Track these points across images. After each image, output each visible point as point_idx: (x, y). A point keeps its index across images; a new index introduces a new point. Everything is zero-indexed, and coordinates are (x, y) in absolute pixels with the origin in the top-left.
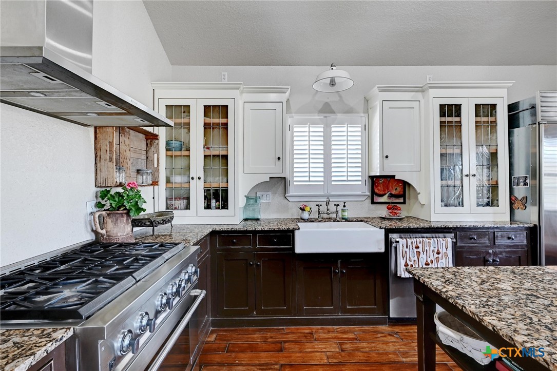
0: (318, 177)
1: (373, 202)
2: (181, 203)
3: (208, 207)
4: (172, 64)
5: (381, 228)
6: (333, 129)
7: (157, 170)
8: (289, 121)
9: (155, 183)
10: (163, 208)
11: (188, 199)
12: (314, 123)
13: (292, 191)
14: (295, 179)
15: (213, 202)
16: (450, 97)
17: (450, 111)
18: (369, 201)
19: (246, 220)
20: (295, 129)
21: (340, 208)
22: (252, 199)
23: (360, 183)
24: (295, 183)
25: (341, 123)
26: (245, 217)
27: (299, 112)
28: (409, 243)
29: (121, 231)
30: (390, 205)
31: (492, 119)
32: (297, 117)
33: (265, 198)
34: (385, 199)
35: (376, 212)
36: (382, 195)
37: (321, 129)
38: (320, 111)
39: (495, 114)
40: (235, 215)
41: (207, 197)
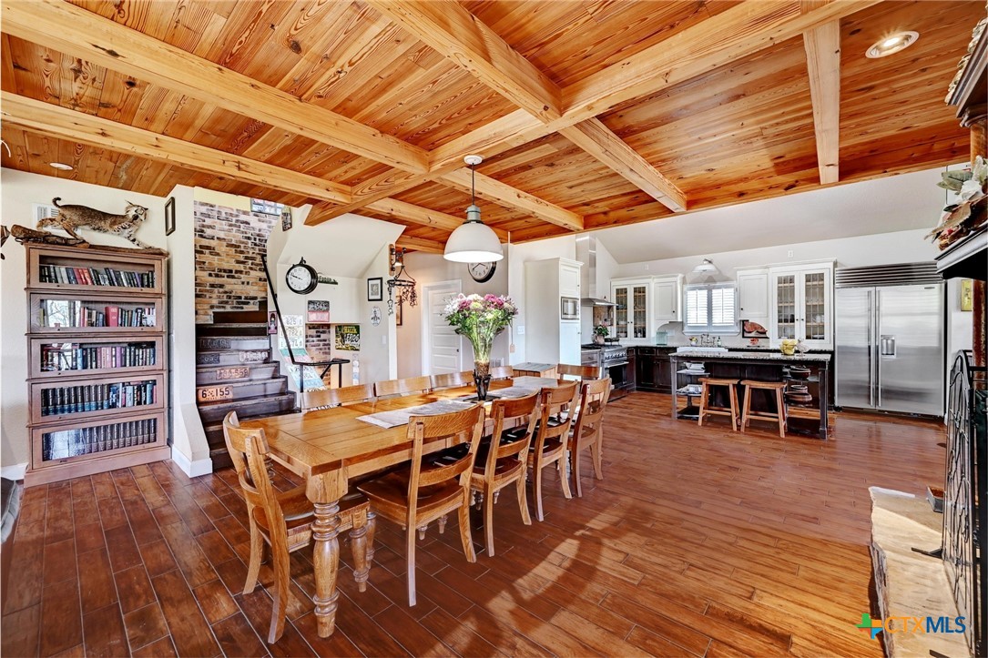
0: (703, 320)
1: (743, 337)
2: (623, 334)
3: (637, 337)
4: (619, 263)
7: (612, 319)
8: (685, 289)
9: (612, 325)
10: (615, 336)
11: (626, 332)
12: (700, 289)
13: (686, 330)
14: (689, 322)
15: (639, 335)
16: (785, 272)
17: (786, 280)
18: (741, 335)
19: (658, 345)
21: (716, 338)
22: (661, 333)
23: (733, 324)
24: (689, 325)
25: (719, 288)
26: (658, 343)
27: (693, 282)
29: (601, 341)
30: (754, 339)
31: (821, 283)
32: (689, 286)
33: (671, 333)
34: (753, 335)
35: (746, 343)
36: (750, 332)
37: (705, 292)
38: (706, 282)
39: (823, 280)
40: (649, 341)
41: (635, 332)
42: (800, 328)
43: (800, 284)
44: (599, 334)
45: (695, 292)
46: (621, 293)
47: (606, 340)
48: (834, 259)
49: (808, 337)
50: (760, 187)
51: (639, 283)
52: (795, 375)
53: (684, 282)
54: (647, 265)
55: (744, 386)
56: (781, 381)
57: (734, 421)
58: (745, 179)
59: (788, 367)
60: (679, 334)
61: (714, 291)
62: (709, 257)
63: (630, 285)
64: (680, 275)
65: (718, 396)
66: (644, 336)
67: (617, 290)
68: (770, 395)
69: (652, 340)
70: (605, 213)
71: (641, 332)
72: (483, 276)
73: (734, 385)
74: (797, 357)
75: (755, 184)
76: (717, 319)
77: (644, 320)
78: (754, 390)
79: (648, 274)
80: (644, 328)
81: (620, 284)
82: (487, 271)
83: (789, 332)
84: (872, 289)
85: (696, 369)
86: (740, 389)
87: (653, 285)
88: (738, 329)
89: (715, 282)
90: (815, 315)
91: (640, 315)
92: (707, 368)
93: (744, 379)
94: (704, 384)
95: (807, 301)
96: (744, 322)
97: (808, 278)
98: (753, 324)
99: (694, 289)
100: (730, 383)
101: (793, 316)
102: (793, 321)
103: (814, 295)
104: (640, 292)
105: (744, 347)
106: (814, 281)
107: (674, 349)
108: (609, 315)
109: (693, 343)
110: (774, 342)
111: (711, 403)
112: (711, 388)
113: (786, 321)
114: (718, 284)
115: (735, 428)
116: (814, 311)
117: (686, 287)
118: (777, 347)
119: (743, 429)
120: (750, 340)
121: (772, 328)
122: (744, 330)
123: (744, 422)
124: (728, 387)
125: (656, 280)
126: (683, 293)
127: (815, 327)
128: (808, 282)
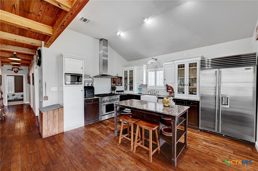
0: (153, 84)
1: (167, 92)
3: (130, 90)
4: (128, 61)
5: (157, 97)
6: (157, 72)
7: (122, 83)
9: (122, 85)
11: (127, 88)
12: (153, 71)
13: (148, 88)
14: (149, 85)
16: (181, 62)
17: (181, 66)
18: (166, 91)
19: (138, 93)
20: (149, 73)
21: (157, 92)
22: (140, 89)
23: (163, 86)
24: (149, 86)
26: (139, 93)
27: (150, 68)
28: (161, 101)
29: (113, 92)
31: (195, 67)
32: (149, 70)
33: (143, 89)
36: (170, 90)
38: (155, 68)
39: (196, 66)
40: (134, 92)
42: (186, 89)
43: (187, 68)
44: (113, 89)
46: (126, 72)
47: (117, 91)
49: (190, 93)
51: (131, 69)
60: (145, 89)
62: (155, 58)
63: (128, 69)
66: (132, 90)
71: (131, 88)
76: (158, 84)
77: (133, 84)
79: (134, 65)
80: (133, 87)
81: (126, 69)
84: (217, 70)
87: (136, 70)
88: (165, 88)
90: (193, 83)
91: (131, 81)
95: (189, 76)
96: (168, 86)
97: (190, 65)
98: (170, 86)
99: (151, 71)
101: (184, 83)
103: (193, 73)
104: (131, 72)
106: (192, 65)
108: (121, 81)
109: (150, 93)
113: (181, 85)
114: (159, 69)
116: (193, 81)
120: (169, 93)
121: (176, 88)
122: (167, 89)
125: (137, 67)
126: (147, 73)
127: (193, 89)
128: (190, 67)
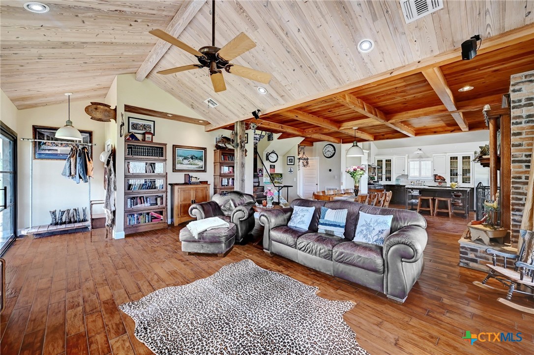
0: (417, 174)
1: (435, 181)
2: (380, 179)
3: (387, 181)
4: (378, 149)
7: (376, 173)
9: (375, 176)
10: (377, 180)
11: (382, 179)
12: (416, 161)
13: (409, 178)
14: (410, 175)
16: (454, 155)
17: (454, 159)
22: (397, 180)
23: (430, 176)
25: (424, 161)
27: (413, 158)
29: (372, 182)
30: (440, 182)
31: (469, 160)
32: (410, 160)
33: (402, 179)
34: (439, 181)
35: (437, 184)
36: (438, 180)
37: (418, 162)
38: (418, 158)
41: (386, 179)
42: (460, 178)
43: (460, 160)
44: (371, 179)
45: (413, 162)
46: (380, 161)
47: (374, 182)
48: (475, 151)
49: (463, 182)
50: (442, 130)
51: (388, 158)
52: (455, 196)
53: (408, 157)
54: (391, 150)
55: (435, 199)
56: (450, 198)
57: (431, 212)
58: (437, 128)
59: (453, 193)
60: (406, 180)
61: (422, 162)
62: (420, 147)
63: (384, 159)
64: (407, 155)
65: (425, 203)
66: (390, 180)
67: (378, 161)
68: (445, 202)
69: (393, 182)
70: (383, 135)
71: (389, 179)
72: (330, 156)
73: (431, 199)
74: (456, 189)
75: (440, 129)
76: (423, 174)
77: (390, 173)
78: (439, 201)
79: (393, 154)
80: (390, 177)
81: (380, 158)
82: (332, 154)
83: (455, 180)
85: (416, 193)
86: (434, 200)
87: (394, 159)
88: (433, 178)
89: (422, 158)
90: (466, 173)
91: (389, 171)
92: (420, 193)
93: (436, 197)
94: (419, 199)
95: (463, 167)
96: (435, 176)
97: (464, 158)
98: (440, 176)
99: (413, 161)
100: (430, 198)
101: (457, 173)
102: (457, 175)
103: (466, 165)
104: (389, 162)
105: (436, 186)
106: (466, 158)
107: (405, 186)
108: (374, 171)
109: (413, 184)
110: (449, 184)
111: (421, 206)
112: (422, 200)
113: (454, 175)
114: (424, 159)
115: (432, 215)
116: (466, 171)
117: (409, 160)
118: (450, 186)
119: (435, 215)
121: (447, 177)
122: (435, 179)
123: (435, 212)
124: (429, 200)
125: (396, 157)
126: (408, 162)
127: (466, 178)
128: (463, 159)
